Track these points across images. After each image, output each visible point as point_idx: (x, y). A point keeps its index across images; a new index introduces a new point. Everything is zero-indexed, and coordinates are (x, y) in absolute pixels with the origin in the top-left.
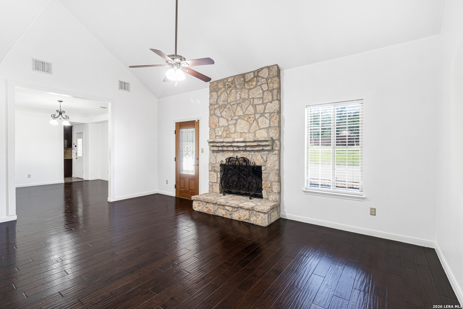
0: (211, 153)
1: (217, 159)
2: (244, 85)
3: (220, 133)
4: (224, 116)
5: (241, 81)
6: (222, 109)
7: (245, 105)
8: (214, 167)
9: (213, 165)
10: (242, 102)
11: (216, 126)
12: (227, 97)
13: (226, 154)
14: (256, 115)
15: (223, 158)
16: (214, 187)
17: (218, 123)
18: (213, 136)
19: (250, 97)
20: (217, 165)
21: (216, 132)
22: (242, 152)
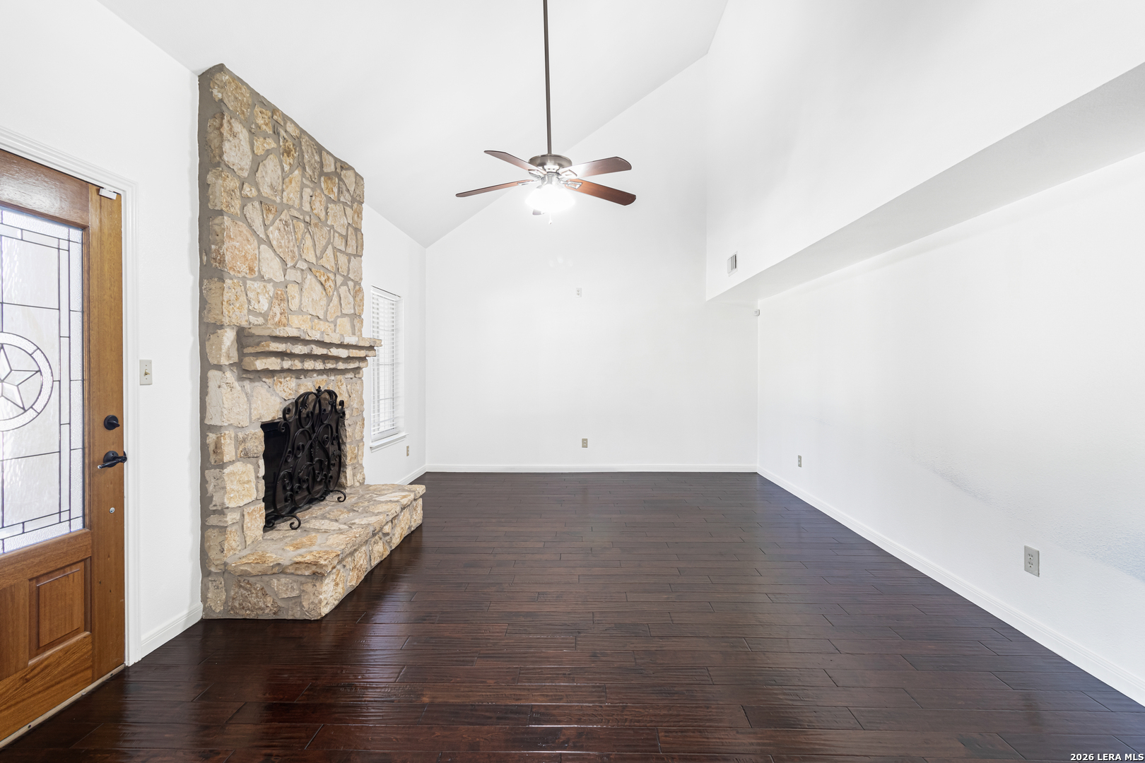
0: (236, 384)
1: (253, 406)
2: (320, 177)
3: (264, 306)
4: (274, 243)
5: (315, 160)
6: (271, 217)
7: (321, 235)
8: (244, 440)
9: (241, 435)
10: (316, 225)
11: (251, 270)
12: (281, 179)
13: (281, 383)
14: (337, 276)
15: (273, 398)
16: (249, 525)
17: (257, 262)
18: (240, 308)
19: (329, 223)
20: (253, 431)
21: (251, 295)
22: (315, 375)
